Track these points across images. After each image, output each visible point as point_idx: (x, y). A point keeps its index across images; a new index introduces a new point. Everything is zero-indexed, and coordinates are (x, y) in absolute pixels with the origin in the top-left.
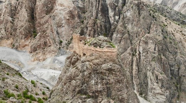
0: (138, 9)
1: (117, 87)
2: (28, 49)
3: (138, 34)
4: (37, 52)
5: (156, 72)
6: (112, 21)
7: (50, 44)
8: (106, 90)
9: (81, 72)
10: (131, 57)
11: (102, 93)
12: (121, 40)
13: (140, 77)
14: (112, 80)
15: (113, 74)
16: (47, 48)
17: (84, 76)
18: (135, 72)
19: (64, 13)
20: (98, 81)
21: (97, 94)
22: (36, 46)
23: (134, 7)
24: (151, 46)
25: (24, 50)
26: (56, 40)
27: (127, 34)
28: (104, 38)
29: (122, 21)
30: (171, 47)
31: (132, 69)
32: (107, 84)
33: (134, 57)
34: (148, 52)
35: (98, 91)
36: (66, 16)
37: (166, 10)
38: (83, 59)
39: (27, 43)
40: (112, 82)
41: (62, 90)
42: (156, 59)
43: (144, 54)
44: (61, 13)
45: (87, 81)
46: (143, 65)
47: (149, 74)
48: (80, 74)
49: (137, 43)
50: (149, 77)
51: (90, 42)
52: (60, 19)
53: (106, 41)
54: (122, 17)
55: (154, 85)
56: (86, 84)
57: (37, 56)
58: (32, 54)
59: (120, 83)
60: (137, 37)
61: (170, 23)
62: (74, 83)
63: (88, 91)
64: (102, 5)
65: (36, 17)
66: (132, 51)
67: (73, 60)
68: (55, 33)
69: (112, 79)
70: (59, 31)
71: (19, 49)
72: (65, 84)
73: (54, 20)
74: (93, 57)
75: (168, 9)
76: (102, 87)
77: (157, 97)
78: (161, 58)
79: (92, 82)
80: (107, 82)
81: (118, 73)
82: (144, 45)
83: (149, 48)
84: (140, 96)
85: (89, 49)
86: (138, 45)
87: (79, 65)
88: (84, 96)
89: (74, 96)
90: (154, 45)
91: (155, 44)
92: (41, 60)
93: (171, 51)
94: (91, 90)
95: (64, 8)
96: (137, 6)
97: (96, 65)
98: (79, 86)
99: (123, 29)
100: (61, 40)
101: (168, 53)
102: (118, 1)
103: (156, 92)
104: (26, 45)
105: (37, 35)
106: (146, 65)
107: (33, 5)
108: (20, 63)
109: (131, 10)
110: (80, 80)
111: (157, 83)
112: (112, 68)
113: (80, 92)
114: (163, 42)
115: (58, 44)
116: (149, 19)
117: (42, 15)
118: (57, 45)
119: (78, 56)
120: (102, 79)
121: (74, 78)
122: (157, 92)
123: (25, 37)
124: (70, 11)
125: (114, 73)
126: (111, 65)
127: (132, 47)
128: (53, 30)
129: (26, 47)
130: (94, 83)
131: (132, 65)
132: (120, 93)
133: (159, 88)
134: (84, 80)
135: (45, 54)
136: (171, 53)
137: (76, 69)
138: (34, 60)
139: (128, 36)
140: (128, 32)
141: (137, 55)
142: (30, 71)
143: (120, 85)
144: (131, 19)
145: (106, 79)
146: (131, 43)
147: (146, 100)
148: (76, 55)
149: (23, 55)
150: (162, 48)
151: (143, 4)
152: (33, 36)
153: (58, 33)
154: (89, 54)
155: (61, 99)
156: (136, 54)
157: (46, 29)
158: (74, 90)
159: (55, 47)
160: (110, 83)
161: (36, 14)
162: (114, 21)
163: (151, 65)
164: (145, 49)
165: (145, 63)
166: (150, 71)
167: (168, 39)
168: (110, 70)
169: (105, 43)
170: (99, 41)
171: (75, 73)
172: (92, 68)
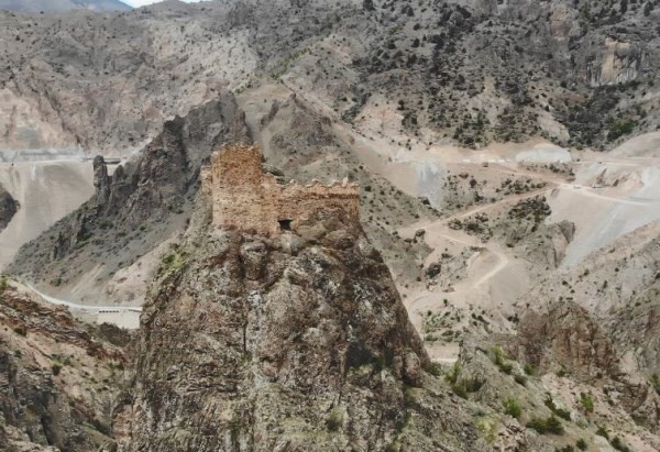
74: (319, 227)
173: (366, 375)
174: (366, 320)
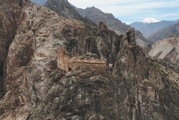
0: (133, 54)
1: (106, 100)
3: (135, 81)
7: (23, 102)
8: (94, 103)
9: (65, 87)
10: (129, 109)
11: (90, 108)
12: (117, 89)
14: (101, 93)
15: (102, 87)
16: (18, 108)
17: (69, 91)
19: (43, 64)
20: (85, 95)
21: (84, 109)
22: (4, 107)
23: (129, 52)
24: (151, 94)
26: (32, 98)
27: (123, 82)
30: (174, 97)
32: (96, 97)
33: (133, 108)
34: (148, 101)
35: (85, 105)
36: (46, 67)
37: (169, 65)
38: (68, 74)
40: (101, 95)
42: (158, 109)
43: (144, 104)
44: (40, 64)
45: (73, 97)
48: (65, 90)
49: (135, 91)
52: (38, 71)
53: (94, 56)
56: (71, 100)
59: (110, 96)
60: (134, 85)
61: (172, 72)
62: (57, 100)
63: (74, 107)
65: (5, 72)
66: (130, 101)
67: (57, 76)
68: (31, 88)
70: (37, 86)
72: (46, 104)
73: (30, 72)
74: (80, 71)
75: (171, 64)
76: (90, 101)
78: (165, 109)
79: (78, 96)
80: (96, 96)
81: (108, 86)
82: (143, 93)
83: (149, 96)
85: (75, 62)
86: (136, 94)
87: (64, 81)
88: (69, 114)
89: (58, 115)
90: (154, 92)
91: (156, 92)
93: (175, 102)
94: (77, 106)
95: (44, 58)
96: (132, 51)
97: (83, 78)
98: (63, 102)
99: (118, 76)
100: (39, 97)
101: (172, 104)
105: (5, 94)
106: (147, 118)
109: (126, 55)
110: (64, 96)
112: (101, 80)
113: (64, 110)
114: (164, 91)
115: (33, 102)
116: (146, 64)
117: (14, 69)
118: (32, 104)
119: (63, 72)
120: (90, 92)
121: (57, 94)
124: (52, 61)
125: (103, 85)
126: (99, 78)
128: (29, 84)
130: (80, 97)
134: (69, 96)
135: (15, 116)
136: (175, 104)
137: (60, 85)
139: (124, 84)
140: (124, 79)
141: (137, 105)
143: (110, 99)
144: (127, 65)
145: (94, 93)
146: (129, 93)
150: (165, 98)
153: (34, 89)
154: (75, 68)
156: (135, 104)
157: (20, 83)
158: (57, 108)
159: (30, 106)
160: (99, 96)
161: (6, 69)
165: (147, 115)
167: (171, 88)
168: (99, 83)
171: (58, 89)
172: (78, 81)
173: (67, 115)
174: (77, 100)
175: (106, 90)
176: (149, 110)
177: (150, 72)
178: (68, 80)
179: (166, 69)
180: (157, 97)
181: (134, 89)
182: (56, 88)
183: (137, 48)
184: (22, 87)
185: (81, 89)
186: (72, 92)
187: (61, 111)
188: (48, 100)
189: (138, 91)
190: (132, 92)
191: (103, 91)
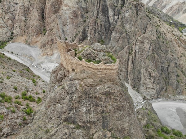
0: (136, 10)
1: (116, 115)
2: (39, 44)
3: (135, 34)
4: (45, 47)
5: (149, 69)
6: (111, 21)
7: (57, 41)
8: (101, 120)
9: (68, 93)
10: (127, 55)
11: (96, 124)
12: (119, 39)
13: (134, 73)
14: (110, 108)
15: (111, 99)
16: (54, 44)
17: (72, 100)
18: (130, 68)
19: (68, 13)
20: (90, 109)
21: (89, 125)
22: (45, 43)
23: (133, 8)
24: (147, 45)
25: (36, 46)
27: (125, 34)
28: (101, 47)
29: (121, 21)
30: (163, 46)
31: (128, 66)
32: (103, 112)
33: (130, 55)
34: (143, 51)
35: (90, 122)
36: (70, 15)
37: (157, 12)
38: (72, 75)
39: (38, 39)
40: (110, 110)
41: (46, 113)
42: (149, 57)
43: (139, 53)
44: (66, 13)
45: (76, 107)
46: (137, 63)
47: (143, 70)
48: (68, 97)
49: (133, 42)
50: (143, 74)
51: (82, 51)
52: (65, 18)
53: (104, 51)
54: (120, 17)
55: (146, 81)
56: (75, 111)
57: (46, 52)
58: (42, 49)
59: (120, 111)
60: (134, 36)
61: (163, 24)
62: (59, 107)
63: (77, 120)
64: (103, 5)
65: (45, 17)
66: (129, 50)
67: (59, 76)
68: (61, 31)
69: (109, 105)
70: (65, 29)
71: (31, 45)
73: (60, 19)
74: (85, 75)
76: (96, 117)
77: (148, 91)
78: (154, 57)
79: (82, 109)
80: (104, 110)
81: (118, 98)
82: (140, 45)
83: (145, 47)
84: (133, 89)
86: (134, 44)
87: (66, 83)
88: (72, 126)
89: (60, 124)
90: (149, 44)
91: (151, 44)
92: (49, 55)
94: (81, 120)
95: (69, 8)
96: (136, 7)
97: (88, 86)
98: (66, 112)
99: (121, 29)
100: (66, 37)
101: (160, 51)
102: (118, 2)
103: (147, 86)
104: (37, 41)
105: (46, 33)
106: (140, 63)
107: (43, 6)
108: (32, 57)
109: (130, 11)
110: (66, 105)
111: (150, 79)
112: (111, 91)
113: (66, 120)
114: (156, 41)
116: (146, 19)
117: (50, 15)
119: (66, 72)
120: (96, 106)
121: (59, 100)
122: (149, 86)
123: (36, 35)
124: (74, 11)
125: (113, 97)
126: (109, 87)
127: (129, 45)
128: (59, 28)
129: (38, 43)
130: (84, 110)
131: (128, 63)
132: (119, 122)
133: (151, 83)
134: (72, 105)
135: (52, 50)
136: (163, 51)
137: (62, 88)
138: (43, 55)
140: (126, 31)
141: (133, 53)
142: (40, 65)
143: (120, 113)
144: (129, 19)
145: (101, 106)
146: (128, 42)
147: (138, 92)
148: (63, 69)
149: (34, 50)
150: (155, 47)
151: (141, 5)
152: (43, 33)
153: (63, 31)
154: (79, 70)
155: (44, 125)
156: (133, 52)
157: (53, 27)
158: (60, 117)
160: (107, 111)
161: (45, 14)
162: (113, 21)
163: (145, 63)
164: (141, 48)
165: (140, 61)
166: (144, 68)
167: (161, 39)
169: (102, 54)
170: (94, 51)
171: (60, 94)
172: (82, 89)
173: (70, 127)
174: (81, 113)
175: (117, 102)
176: (143, 58)
177: (148, 26)
178: (71, 83)
179: (159, 21)
180: (151, 48)
181: (133, 40)
182: (58, 93)
183: (140, 5)
184: (55, 30)
185: (86, 100)
186: (75, 101)
187: (63, 121)
188: (50, 104)
189: (136, 42)
190: (131, 42)
191: (112, 105)
